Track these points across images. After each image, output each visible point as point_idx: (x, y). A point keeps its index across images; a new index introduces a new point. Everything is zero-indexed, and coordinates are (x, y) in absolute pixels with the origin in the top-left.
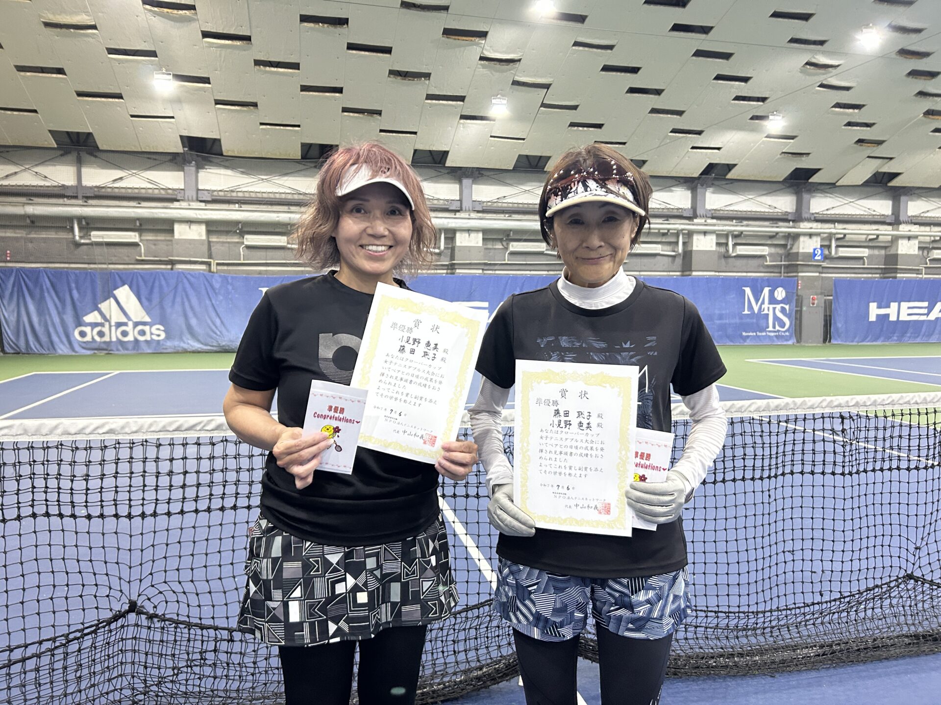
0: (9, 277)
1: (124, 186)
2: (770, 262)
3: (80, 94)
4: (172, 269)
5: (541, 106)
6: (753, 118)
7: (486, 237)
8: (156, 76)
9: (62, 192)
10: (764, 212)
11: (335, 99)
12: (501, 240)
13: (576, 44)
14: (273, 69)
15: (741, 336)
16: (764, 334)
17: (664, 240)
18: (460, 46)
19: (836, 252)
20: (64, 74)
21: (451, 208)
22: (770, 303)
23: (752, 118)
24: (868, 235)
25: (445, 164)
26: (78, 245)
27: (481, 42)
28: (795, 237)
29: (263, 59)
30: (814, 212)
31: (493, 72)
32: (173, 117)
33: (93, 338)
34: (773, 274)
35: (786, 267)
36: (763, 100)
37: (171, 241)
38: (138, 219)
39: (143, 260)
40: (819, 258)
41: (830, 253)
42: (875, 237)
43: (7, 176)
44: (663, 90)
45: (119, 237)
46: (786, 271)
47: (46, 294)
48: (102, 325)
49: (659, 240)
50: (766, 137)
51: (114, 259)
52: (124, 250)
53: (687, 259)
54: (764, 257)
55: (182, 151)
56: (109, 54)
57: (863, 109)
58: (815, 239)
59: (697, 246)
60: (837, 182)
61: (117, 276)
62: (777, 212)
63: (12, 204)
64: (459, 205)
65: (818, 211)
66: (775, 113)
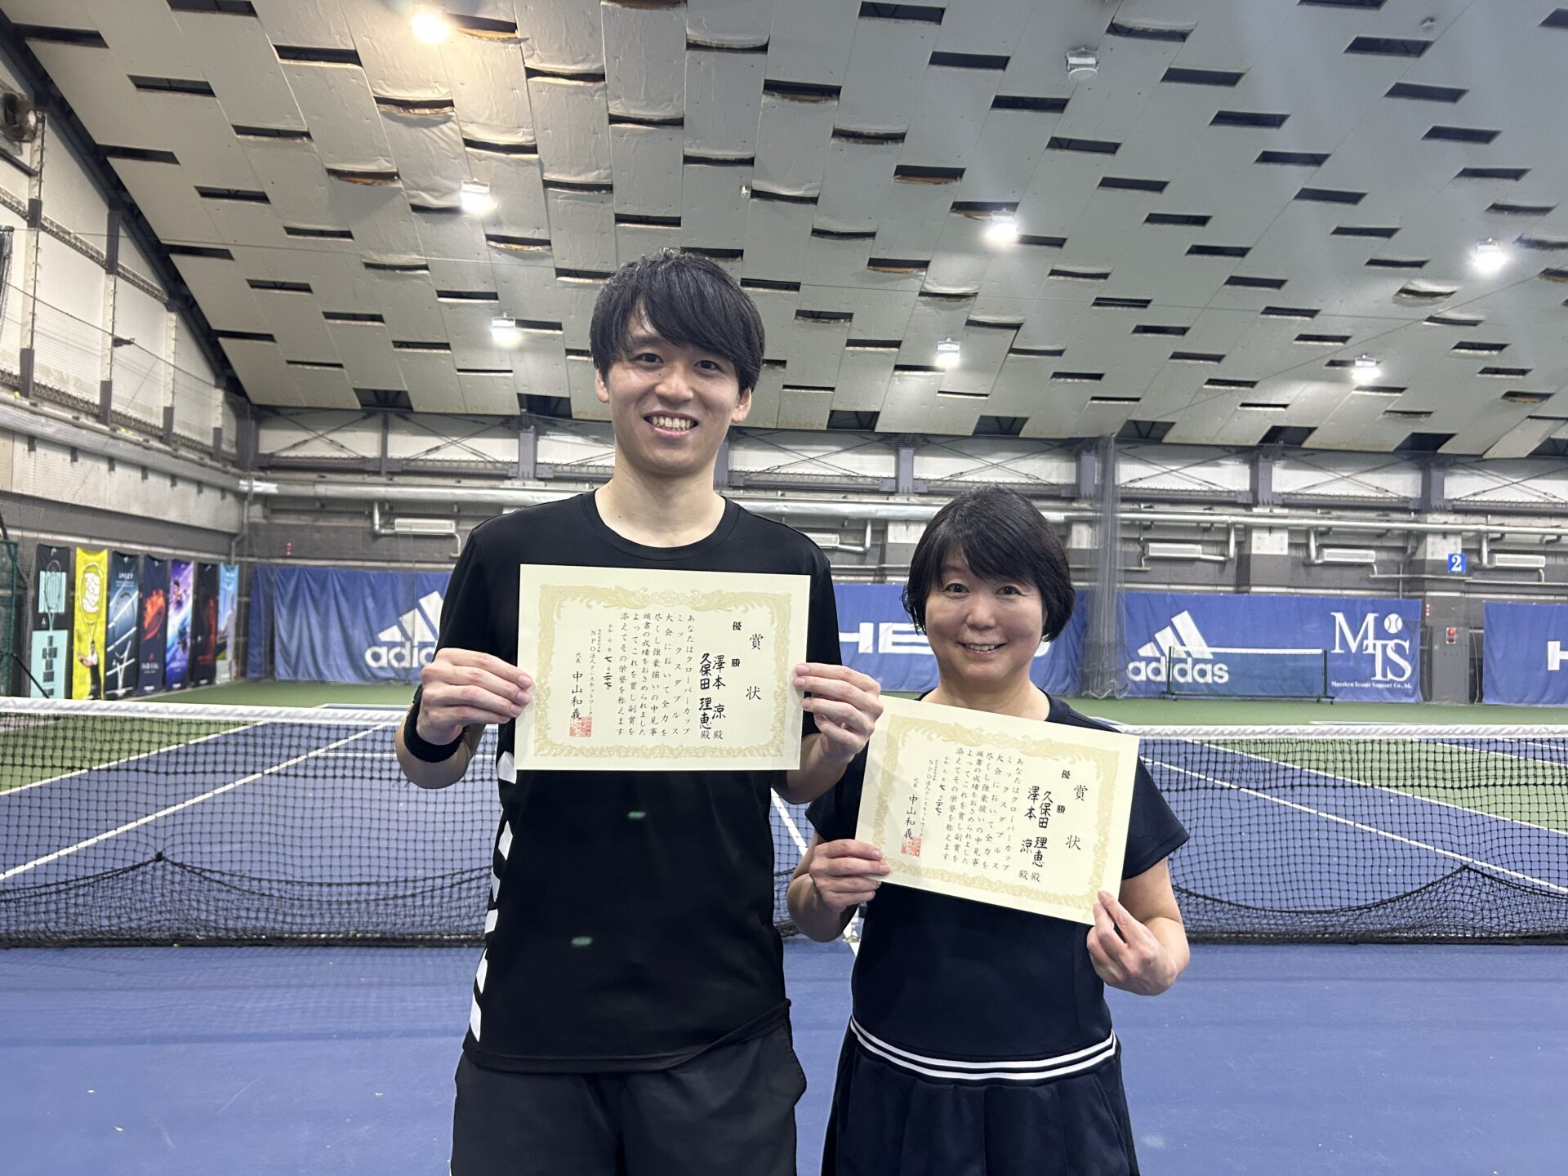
0: (288, 580)
1: (441, 458)
2: (1379, 573)
3: (400, 344)
5: (1009, 353)
6: (1332, 363)
8: (495, 323)
9: (361, 466)
10: (1369, 497)
13: (1054, 273)
16: (1367, 685)
17: (1206, 538)
18: (893, 280)
19: (1490, 560)
20: (383, 322)
21: (882, 489)
22: (1377, 637)
23: (1328, 365)
24: (1544, 534)
25: (873, 428)
26: (376, 536)
27: (920, 273)
28: (1421, 536)
30: (1452, 497)
31: (940, 311)
32: (511, 371)
33: (389, 662)
34: (1384, 593)
35: (1406, 581)
36: (1344, 339)
38: (457, 503)
40: (1460, 569)
41: (1481, 559)
42: (1555, 537)
43: (294, 446)
44: (1188, 328)
45: (430, 526)
46: (1406, 588)
47: (332, 600)
48: (402, 645)
49: (1198, 538)
50: (1359, 389)
51: (421, 556)
52: (436, 544)
53: (1244, 568)
54: (1368, 566)
55: (518, 413)
56: (440, 296)
57: (1505, 350)
58: (1452, 540)
59: (1258, 549)
60: (1484, 453)
61: (425, 580)
62: (1391, 497)
63: (299, 482)
64: (894, 485)
65: (1458, 497)
66: (1364, 357)
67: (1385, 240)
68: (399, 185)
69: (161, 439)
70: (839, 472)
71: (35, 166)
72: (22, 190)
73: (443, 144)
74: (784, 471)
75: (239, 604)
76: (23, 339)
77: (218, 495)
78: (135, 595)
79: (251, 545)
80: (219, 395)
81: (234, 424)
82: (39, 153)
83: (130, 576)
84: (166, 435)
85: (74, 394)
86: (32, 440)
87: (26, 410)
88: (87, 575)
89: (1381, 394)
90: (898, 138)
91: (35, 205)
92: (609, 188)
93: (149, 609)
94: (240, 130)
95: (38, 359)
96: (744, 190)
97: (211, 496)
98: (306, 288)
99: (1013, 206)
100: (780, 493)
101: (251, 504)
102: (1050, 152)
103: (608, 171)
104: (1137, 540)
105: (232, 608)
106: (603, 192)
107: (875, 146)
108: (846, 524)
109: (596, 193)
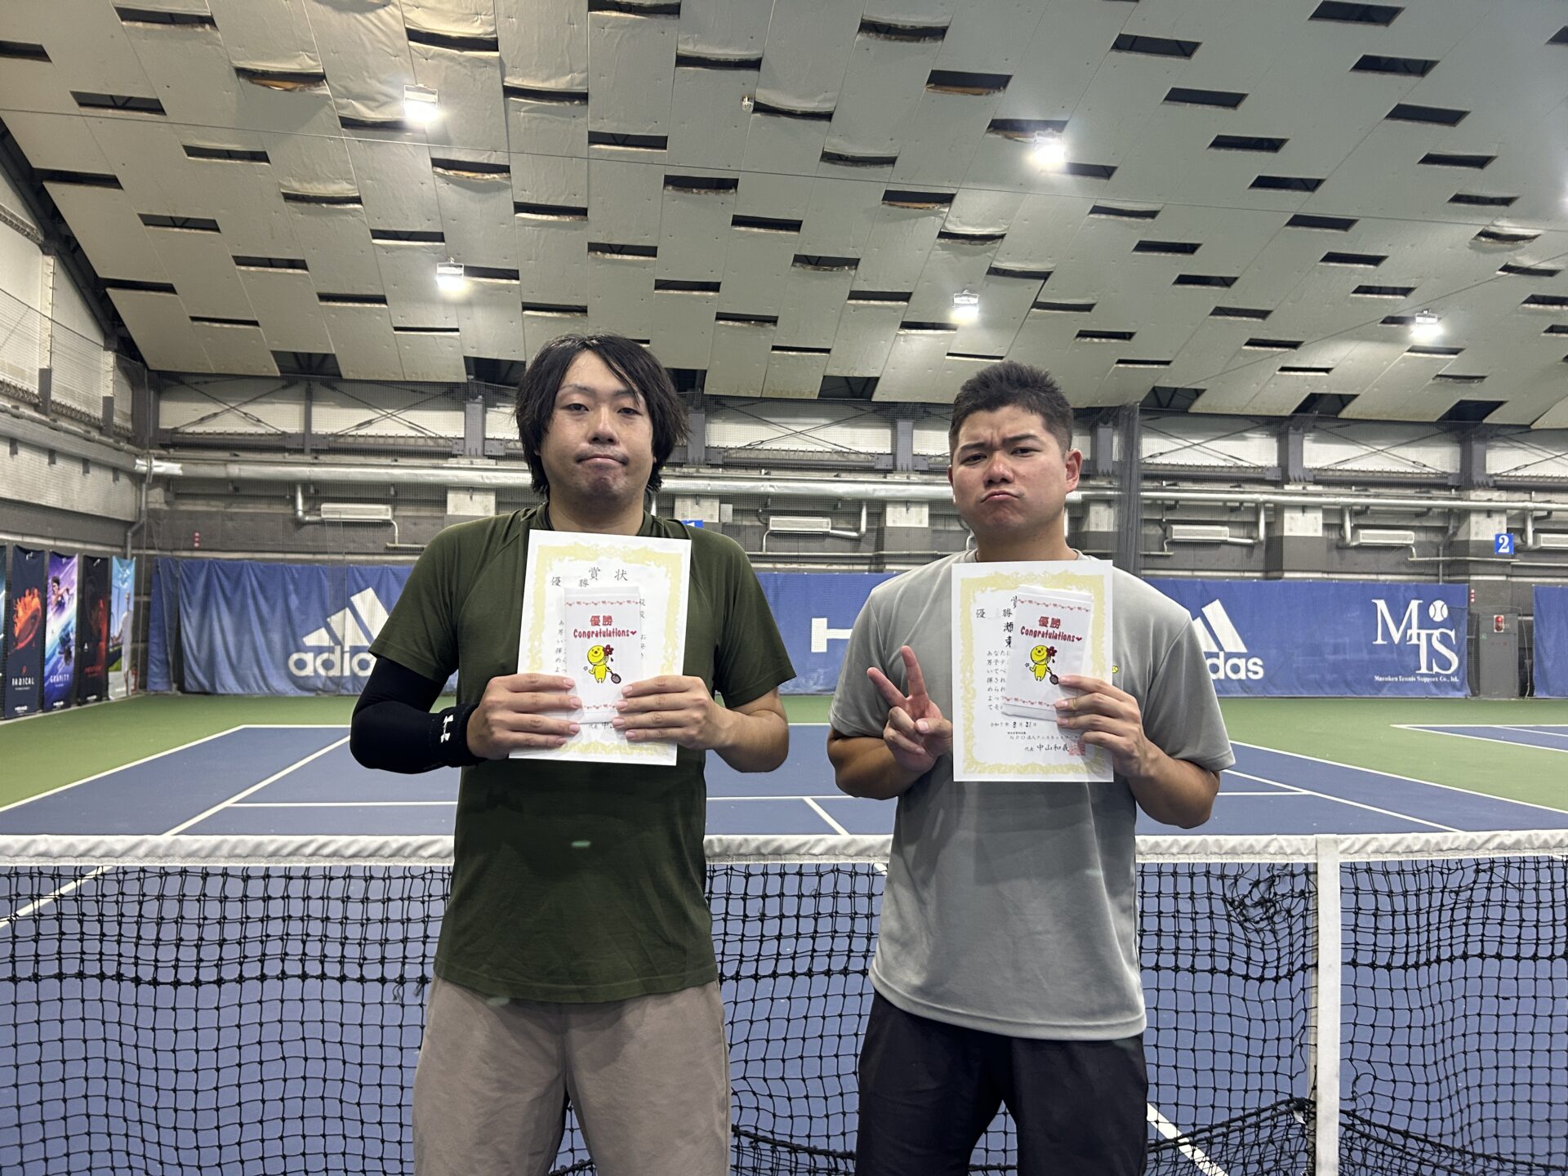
0: (196, 576)
1: (374, 434)
2: (1418, 556)
3: (324, 297)
5: (1032, 307)
6: (1389, 320)
7: (935, 512)
8: (440, 270)
9: (280, 443)
10: (1405, 473)
11: (708, 300)
13: (1096, 210)
14: (616, 257)
15: (1372, 682)
16: (1412, 679)
17: (1233, 519)
18: (910, 218)
19: (1535, 541)
20: (306, 268)
21: (879, 467)
22: (1420, 627)
23: (1384, 322)
25: (870, 397)
26: (300, 524)
27: (943, 210)
28: (1463, 514)
29: (601, 241)
30: (1493, 472)
31: (962, 257)
32: (457, 330)
33: (315, 671)
34: (1423, 578)
35: (1447, 565)
36: (1406, 291)
37: (442, 518)
38: (393, 484)
39: (395, 548)
40: (1507, 550)
41: (1525, 542)
43: (202, 419)
44: (1235, 279)
45: (363, 512)
46: (1447, 572)
47: (250, 601)
48: (331, 650)
49: (1226, 519)
50: (1409, 351)
51: (352, 547)
52: (369, 533)
53: (1274, 552)
54: (1406, 548)
55: (465, 380)
56: (374, 238)
58: (1496, 518)
59: (1291, 530)
60: (1532, 424)
61: (357, 574)
62: (1429, 473)
63: (206, 461)
64: (891, 462)
65: (1498, 472)
66: (1426, 312)
67: (1476, 170)
68: (325, 90)
69: (36, 407)
70: (828, 448)
73: (380, 36)
74: (767, 446)
75: (137, 604)
77: (110, 476)
79: (150, 536)
80: (109, 359)
81: (128, 393)
84: (42, 402)
89: (1437, 356)
90: (938, 33)
92: (583, 97)
93: (21, 613)
94: (126, 14)
96: (746, 102)
97: (99, 478)
98: (212, 226)
99: (1058, 126)
100: (763, 471)
101: (150, 487)
102: (1114, 53)
103: (585, 74)
104: (1159, 522)
105: (128, 610)
106: (576, 102)
107: (910, 44)
108: (840, 506)
109: (568, 104)
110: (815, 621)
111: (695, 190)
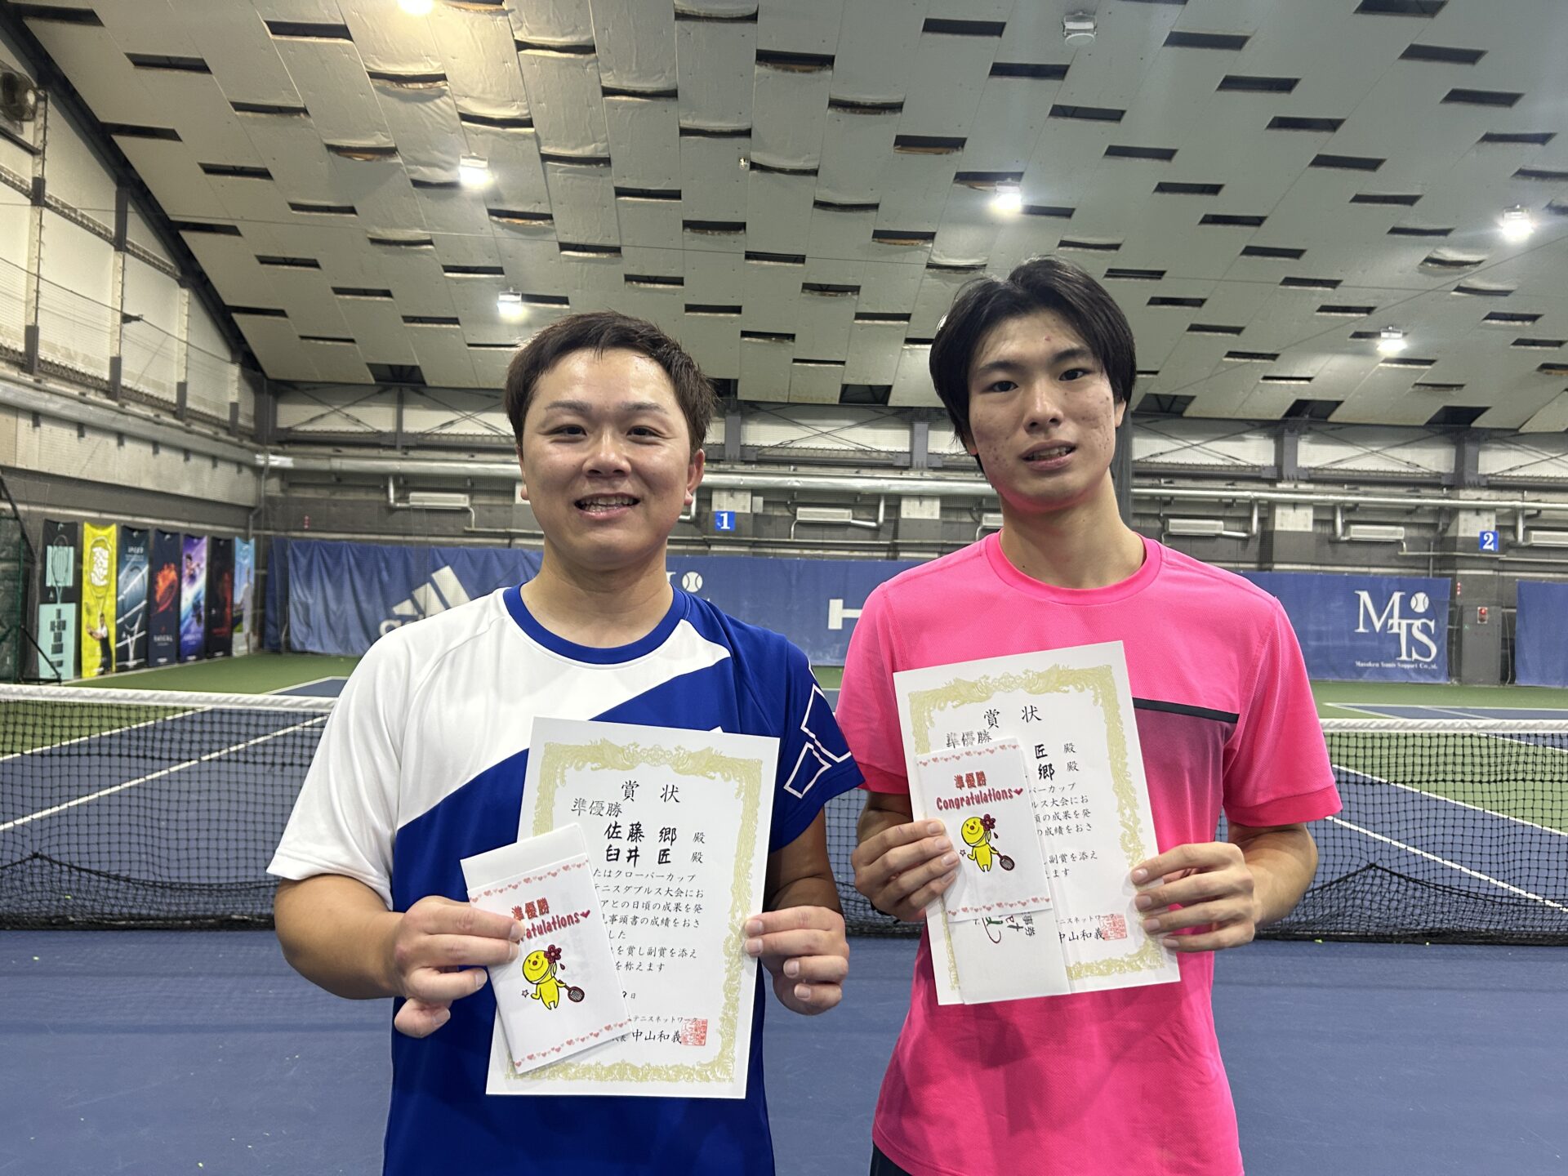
1: (455, 433)
2: (1408, 551)
3: (408, 319)
4: (509, 545)
6: (1356, 335)
7: (946, 505)
8: (501, 297)
9: (377, 441)
10: (1400, 472)
11: (732, 320)
12: (970, 510)
13: (1063, 244)
14: (648, 285)
15: (1353, 668)
16: (1393, 665)
17: (1227, 514)
18: (898, 252)
19: (1526, 537)
20: (390, 296)
21: (897, 464)
22: (1401, 617)
25: (886, 402)
26: (392, 510)
27: (926, 245)
28: (1453, 512)
29: (636, 274)
30: (1487, 472)
31: (948, 283)
34: (1414, 571)
35: (1437, 559)
36: (1368, 310)
37: (510, 506)
38: (470, 477)
39: (472, 532)
40: (1491, 547)
41: (1516, 536)
43: (312, 420)
44: (1205, 300)
45: (444, 500)
46: (1437, 566)
47: (346, 574)
49: (1220, 514)
50: (1384, 361)
51: (436, 530)
52: (451, 518)
53: (1267, 545)
54: (1398, 543)
56: (446, 271)
57: (1539, 321)
58: (1485, 516)
59: (1282, 525)
60: (1520, 427)
61: (437, 555)
62: (1423, 473)
63: (315, 456)
64: (909, 460)
65: (1493, 472)
66: (1390, 328)
67: (1407, 207)
68: (398, 160)
69: (175, 414)
70: (852, 447)
71: (38, 145)
72: (25, 168)
73: (439, 119)
74: (797, 445)
75: (257, 577)
76: (27, 315)
77: (234, 469)
78: (145, 569)
79: (267, 519)
80: (235, 370)
81: (252, 399)
82: (42, 131)
83: (141, 550)
84: (179, 410)
85: (83, 371)
86: (37, 416)
87: (29, 386)
88: (95, 550)
89: (1409, 366)
90: (896, 107)
91: (39, 183)
92: (607, 161)
93: (161, 583)
94: (239, 107)
95: (43, 336)
96: (743, 163)
97: (226, 471)
98: (314, 264)
99: (1018, 176)
100: (792, 467)
101: (268, 478)
102: (1052, 119)
103: (605, 144)
104: (1157, 516)
105: (248, 581)
106: (601, 165)
107: (873, 116)
108: (859, 499)
109: (594, 166)
110: (832, 602)
111: (709, 232)
